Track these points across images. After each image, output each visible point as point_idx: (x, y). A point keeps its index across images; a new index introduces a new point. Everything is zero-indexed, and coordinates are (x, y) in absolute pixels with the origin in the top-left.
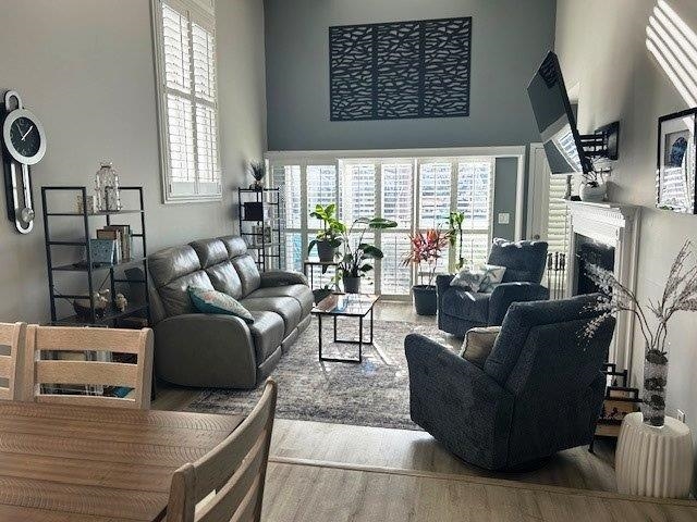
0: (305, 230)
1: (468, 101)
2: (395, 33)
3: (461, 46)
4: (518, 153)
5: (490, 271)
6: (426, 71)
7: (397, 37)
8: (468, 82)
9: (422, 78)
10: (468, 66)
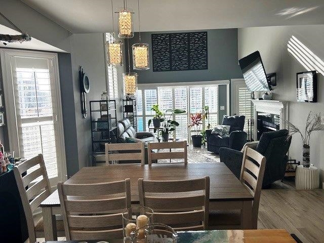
0: (144, 116)
1: (207, 64)
2: (178, 37)
3: (203, 42)
4: (226, 83)
5: (225, 127)
6: (190, 52)
7: (179, 39)
8: (207, 56)
9: (189, 55)
10: (206, 50)
